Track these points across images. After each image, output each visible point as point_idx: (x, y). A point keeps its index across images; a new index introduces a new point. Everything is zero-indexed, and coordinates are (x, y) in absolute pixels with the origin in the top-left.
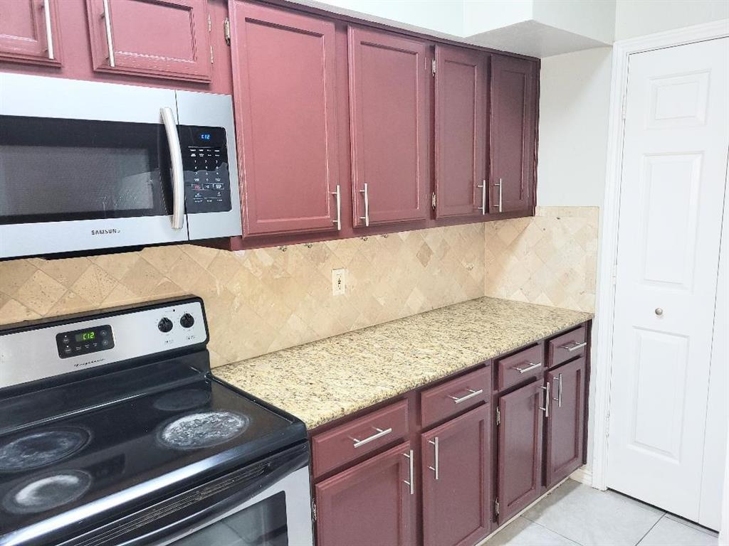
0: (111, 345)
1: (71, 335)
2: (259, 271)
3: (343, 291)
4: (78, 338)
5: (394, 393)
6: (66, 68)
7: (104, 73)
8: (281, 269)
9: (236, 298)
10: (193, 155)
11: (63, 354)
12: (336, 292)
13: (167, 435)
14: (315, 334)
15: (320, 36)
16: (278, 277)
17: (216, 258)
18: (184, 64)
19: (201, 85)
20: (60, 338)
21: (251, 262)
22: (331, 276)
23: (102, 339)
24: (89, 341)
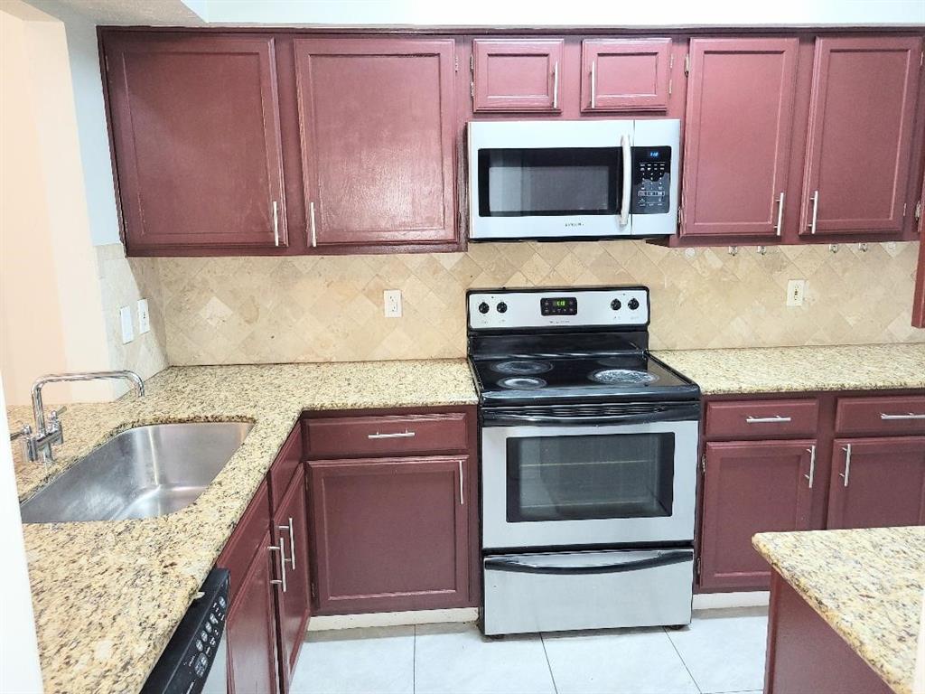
0: (575, 313)
1: (550, 300)
2: (706, 271)
3: (799, 303)
4: (554, 304)
5: (801, 388)
6: (564, 113)
7: (589, 113)
8: (730, 272)
9: (681, 294)
10: (642, 169)
11: (544, 313)
12: (790, 302)
13: (599, 375)
14: (760, 341)
15: (782, 52)
16: (725, 279)
17: (668, 256)
18: (647, 98)
19: (659, 113)
20: (543, 301)
21: (700, 263)
22: (786, 286)
23: (571, 307)
24: (562, 308)
